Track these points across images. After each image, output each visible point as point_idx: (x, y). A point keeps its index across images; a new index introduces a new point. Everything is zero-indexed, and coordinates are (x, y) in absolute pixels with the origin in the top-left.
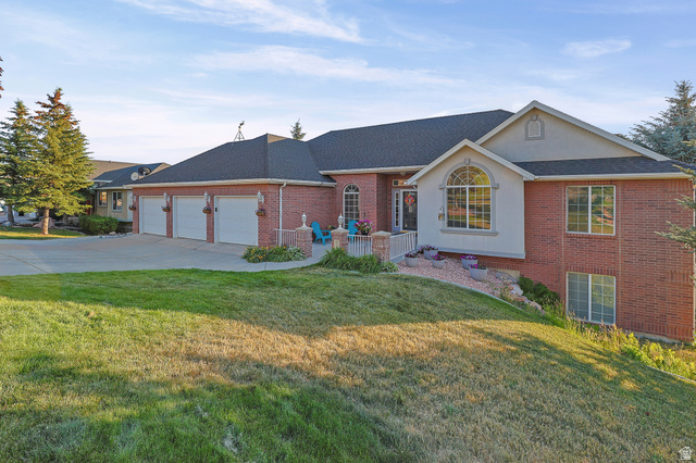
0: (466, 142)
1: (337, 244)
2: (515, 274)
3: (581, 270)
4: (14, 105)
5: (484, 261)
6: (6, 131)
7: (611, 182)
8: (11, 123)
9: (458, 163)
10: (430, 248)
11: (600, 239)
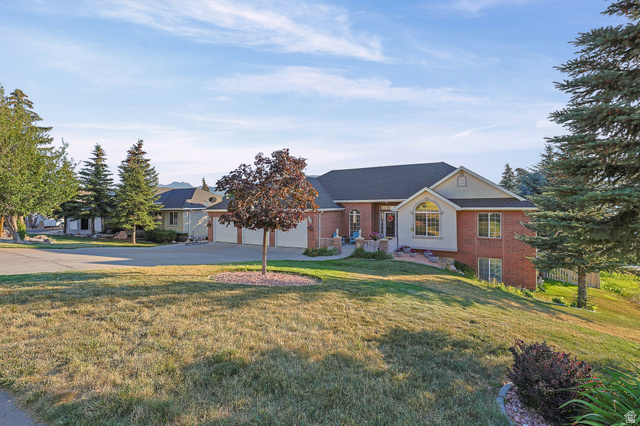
0: (426, 189)
1: (359, 245)
2: (452, 260)
3: (485, 256)
4: (94, 149)
5: (436, 253)
6: (89, 167)
7: (499, 211)
8: (93, 162)
9: (421, 199)
10: (407, 247)
11: (494, 240)
